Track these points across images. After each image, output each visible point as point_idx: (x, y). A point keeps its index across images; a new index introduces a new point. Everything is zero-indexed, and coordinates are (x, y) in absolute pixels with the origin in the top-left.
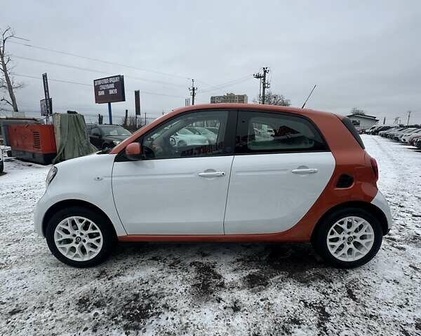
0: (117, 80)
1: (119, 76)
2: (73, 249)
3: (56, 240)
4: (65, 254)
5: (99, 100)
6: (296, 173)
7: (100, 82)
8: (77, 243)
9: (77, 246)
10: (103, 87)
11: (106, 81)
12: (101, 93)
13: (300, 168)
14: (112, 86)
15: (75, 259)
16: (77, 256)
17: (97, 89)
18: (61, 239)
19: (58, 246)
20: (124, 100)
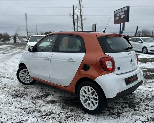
0: (126, 9)
1: (127, 6)
2: (24, 79)
3: (20, 76)
4: (22, 80)
5: (116, 22)
6: (69, 61)
7: (117, 12)
8: (26, 77)
9: (26, 78)
10: (118, 15)
11: (120, 11)
12: (117, 18)
13: (70, 59)
14: (123, 13)
15: (25, 82)
16: (26, 81)
17: (115, 16)
18: (21, 76)
19: (20, 78)
20: (129, 21)
